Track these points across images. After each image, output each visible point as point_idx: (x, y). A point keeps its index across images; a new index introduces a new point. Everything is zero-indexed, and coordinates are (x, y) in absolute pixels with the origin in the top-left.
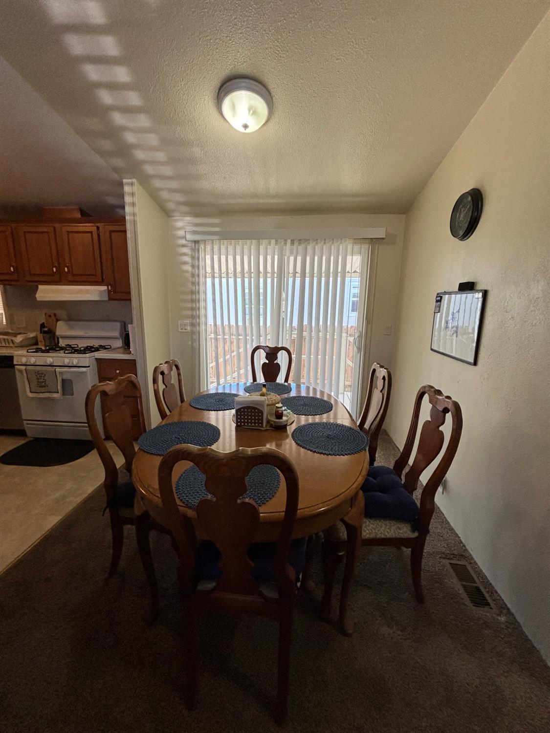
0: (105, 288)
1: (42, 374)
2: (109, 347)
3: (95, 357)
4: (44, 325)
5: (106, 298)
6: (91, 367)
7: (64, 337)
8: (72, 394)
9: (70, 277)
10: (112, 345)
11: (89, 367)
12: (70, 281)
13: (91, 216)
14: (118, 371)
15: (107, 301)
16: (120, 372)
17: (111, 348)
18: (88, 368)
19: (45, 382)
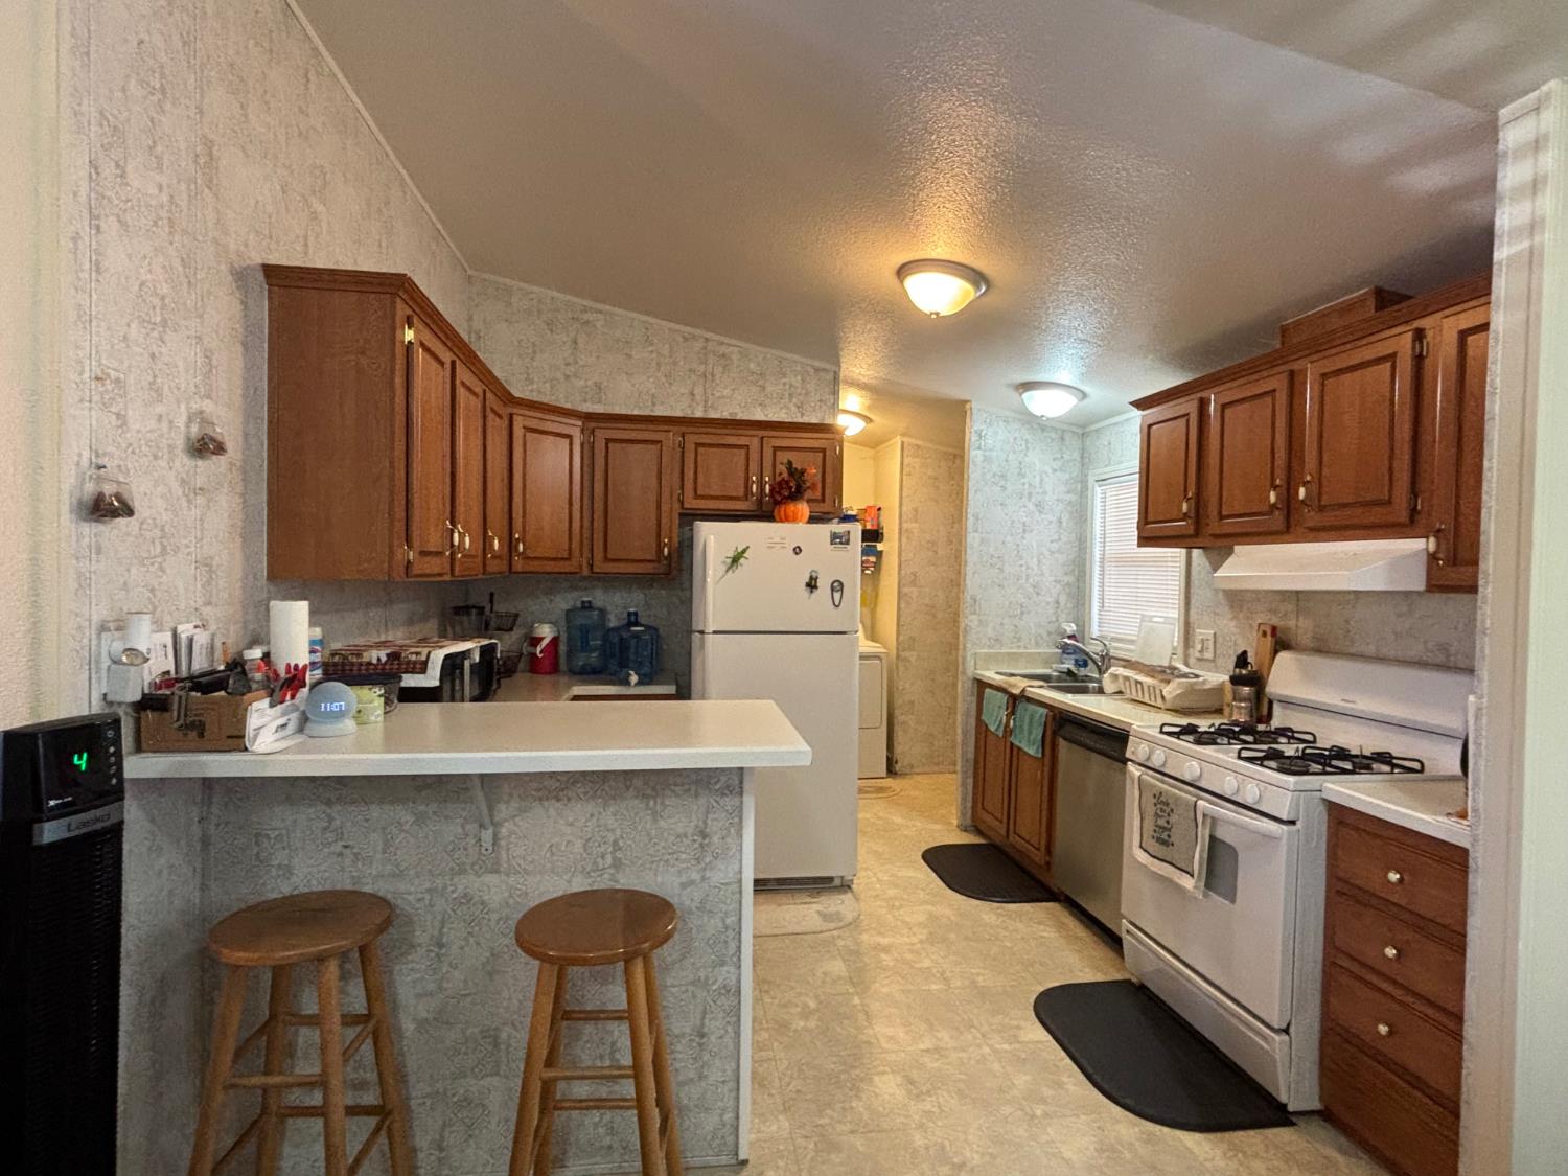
0: (1418, 544)
1: (1167, 804)
2: (1416, 766)
3: (1324, 796)
4: (1246, 659)
5: (1418, 583)
6: (1299, 825)
7: (1286, 702)
8: (1231, 897)
9: (1312, 518)
10: (1425, 762)
11: (1293, 822)
12: (1311, 529)
13: (1410, 297)
14: (1394, 877)
15: (1418, 592)
16: (1401, 881)
17: (1422, 771)
18: (1285, 827)
19: (1170, 830)
